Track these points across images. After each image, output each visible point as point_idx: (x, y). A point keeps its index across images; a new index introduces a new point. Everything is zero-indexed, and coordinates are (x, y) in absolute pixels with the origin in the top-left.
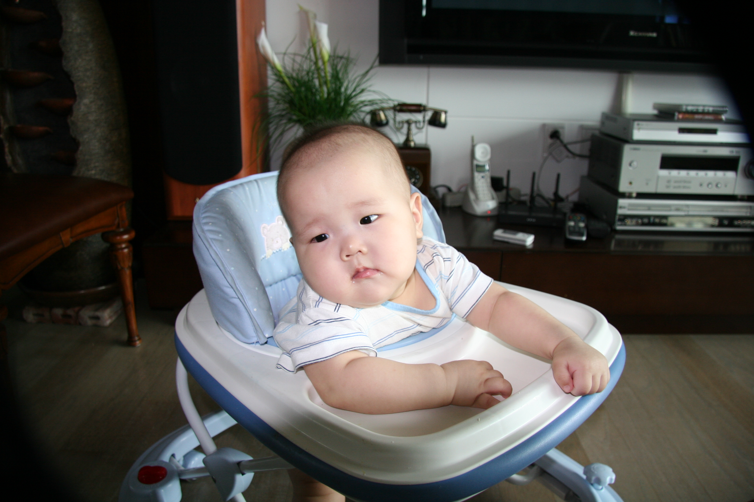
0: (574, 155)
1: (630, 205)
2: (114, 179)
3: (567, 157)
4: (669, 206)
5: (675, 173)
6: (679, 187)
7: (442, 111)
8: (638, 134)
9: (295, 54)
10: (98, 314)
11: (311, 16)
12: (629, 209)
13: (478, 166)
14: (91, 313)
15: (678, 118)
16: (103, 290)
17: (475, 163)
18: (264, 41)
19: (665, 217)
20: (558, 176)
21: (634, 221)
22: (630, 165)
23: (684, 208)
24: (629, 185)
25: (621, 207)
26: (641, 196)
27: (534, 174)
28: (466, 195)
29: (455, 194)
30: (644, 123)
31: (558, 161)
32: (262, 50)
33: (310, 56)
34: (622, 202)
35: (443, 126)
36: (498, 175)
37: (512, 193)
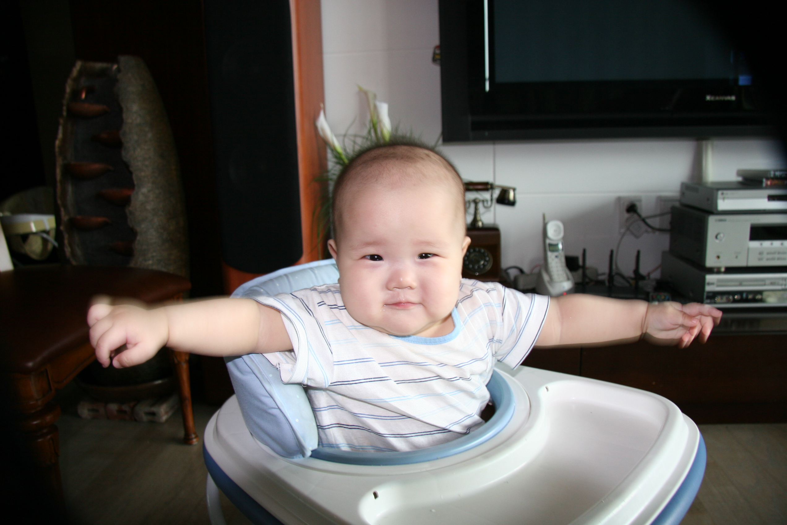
0: (654, 229)
1: (719, 280)
2: (171, 269)
3: (646, 231)
4: (763, 280)
5: (767, 244)
6: (773, 259)
7: (510, 188)
8: (723, 204)
9: (356, 136)
10: (154, 409)
11: (371, 96)
12: (718, 286)
13: (550, 245)
14: (147, 409)
15: (767, 185)
16: (159, 385)
17: (548, 241)
18: (322, 123)
19: (760, 292)
20: (639, 252)
21: (725, 298)
22: (716, 237)
23: (781, 282)
24: (716, 259)
25: (709, 284)
26: (730, 270)
27: (612, 252)
28: (539, 276)
29: (527, 275)
30: (729, 192)
31: (637, 237)
32: (321, 133)
33: (371, 136)
34: (709, 278)
35: (512, 204)
36: (572, 253)
37: (588, 272)
